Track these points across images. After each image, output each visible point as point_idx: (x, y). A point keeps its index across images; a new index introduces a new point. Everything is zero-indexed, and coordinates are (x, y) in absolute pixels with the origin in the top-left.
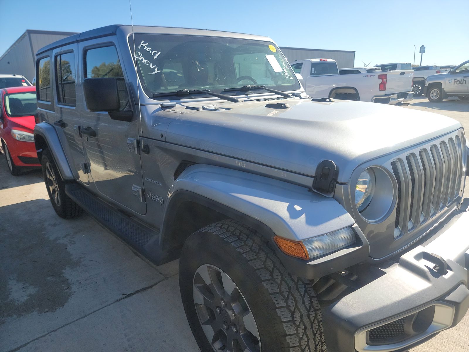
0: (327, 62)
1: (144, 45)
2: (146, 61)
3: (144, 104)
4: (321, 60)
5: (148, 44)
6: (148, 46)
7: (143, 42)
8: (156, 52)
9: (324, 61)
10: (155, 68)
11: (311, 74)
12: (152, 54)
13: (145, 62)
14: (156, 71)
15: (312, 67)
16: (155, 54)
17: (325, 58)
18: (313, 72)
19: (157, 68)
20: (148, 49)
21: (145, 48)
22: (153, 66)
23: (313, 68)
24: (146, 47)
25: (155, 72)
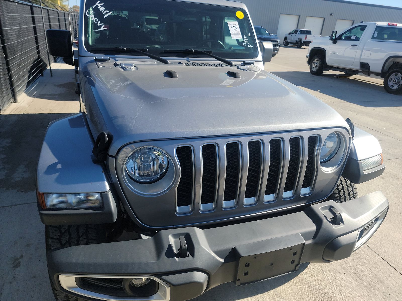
0: (396, 27)
1: (99, 5)
2: (96, 18)
3: (81, 55)
4: (389, 24)
5: (103, 4)
6: (102, 6)
7: (99, 2)
8: (108, 11)
9: (393, 25)
10: (101, 26)
11: (373, 38)
12: (104, 13)
13: (94, 20)
14: (102, 28)
15: (375, 31)
16: (107, 13)
17: (394, 22)
18: (375, 36)
19: (103, 26)
20: (102, 9)
21: (98, 8)
22: (100, 23)
23: (376, 33)
24: (100, 6)
25: (100, 29)
